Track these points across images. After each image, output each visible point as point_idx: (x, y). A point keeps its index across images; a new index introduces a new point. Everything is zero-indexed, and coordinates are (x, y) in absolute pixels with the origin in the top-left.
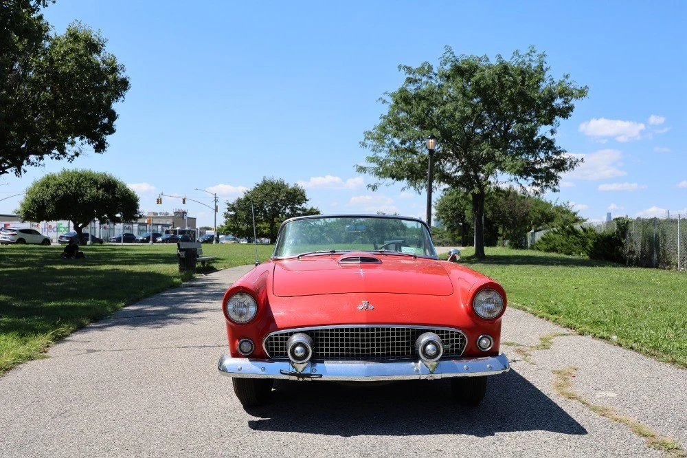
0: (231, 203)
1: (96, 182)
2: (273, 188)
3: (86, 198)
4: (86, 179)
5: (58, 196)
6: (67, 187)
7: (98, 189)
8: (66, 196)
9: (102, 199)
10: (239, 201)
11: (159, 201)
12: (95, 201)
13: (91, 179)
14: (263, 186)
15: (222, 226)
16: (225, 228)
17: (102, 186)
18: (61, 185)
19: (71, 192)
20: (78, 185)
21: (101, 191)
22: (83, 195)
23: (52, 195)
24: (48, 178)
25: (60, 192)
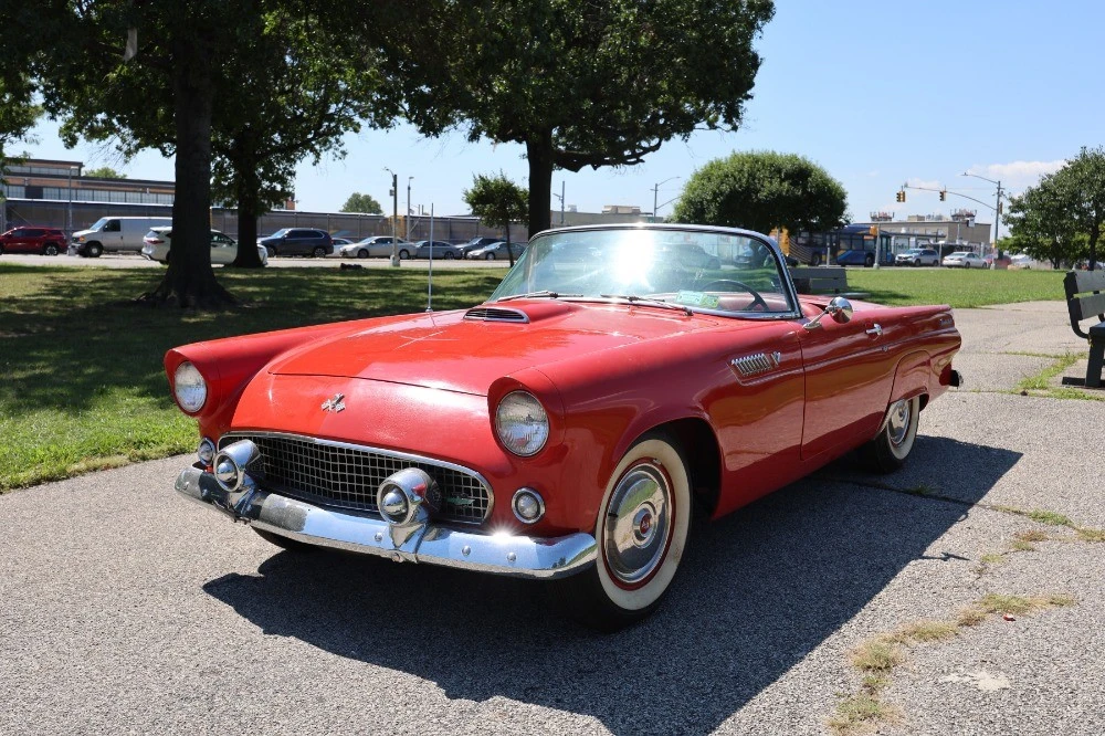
0: (1016, 197)
1: (779, 171)
2: (1097, 168)
3: (762, 195)
4: (763, 164)
5: (721, 193)
6: (735, 178)
7: (782, 181)
8: (733, 192)
9: (785, 197)
10: (1031, 194)
11: (901, 197)
12: (778, 200)
13: (772, 165)
14: (1079, 165)
15: (1006, 239)
16: (1011, 242)
17: (789, 176)
18: (727, 176)
19: (740, 187)
20: (752, 175)
21: (786, 184)
22: (759, 191)
23: (714, 193)
24: (712, 166)
25: (724, 187)
